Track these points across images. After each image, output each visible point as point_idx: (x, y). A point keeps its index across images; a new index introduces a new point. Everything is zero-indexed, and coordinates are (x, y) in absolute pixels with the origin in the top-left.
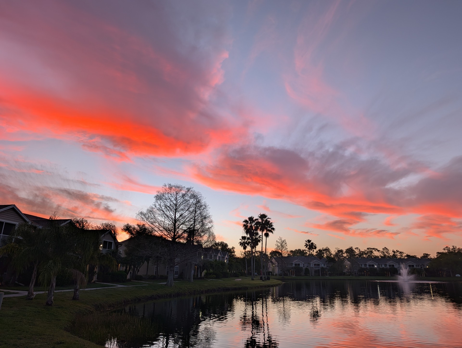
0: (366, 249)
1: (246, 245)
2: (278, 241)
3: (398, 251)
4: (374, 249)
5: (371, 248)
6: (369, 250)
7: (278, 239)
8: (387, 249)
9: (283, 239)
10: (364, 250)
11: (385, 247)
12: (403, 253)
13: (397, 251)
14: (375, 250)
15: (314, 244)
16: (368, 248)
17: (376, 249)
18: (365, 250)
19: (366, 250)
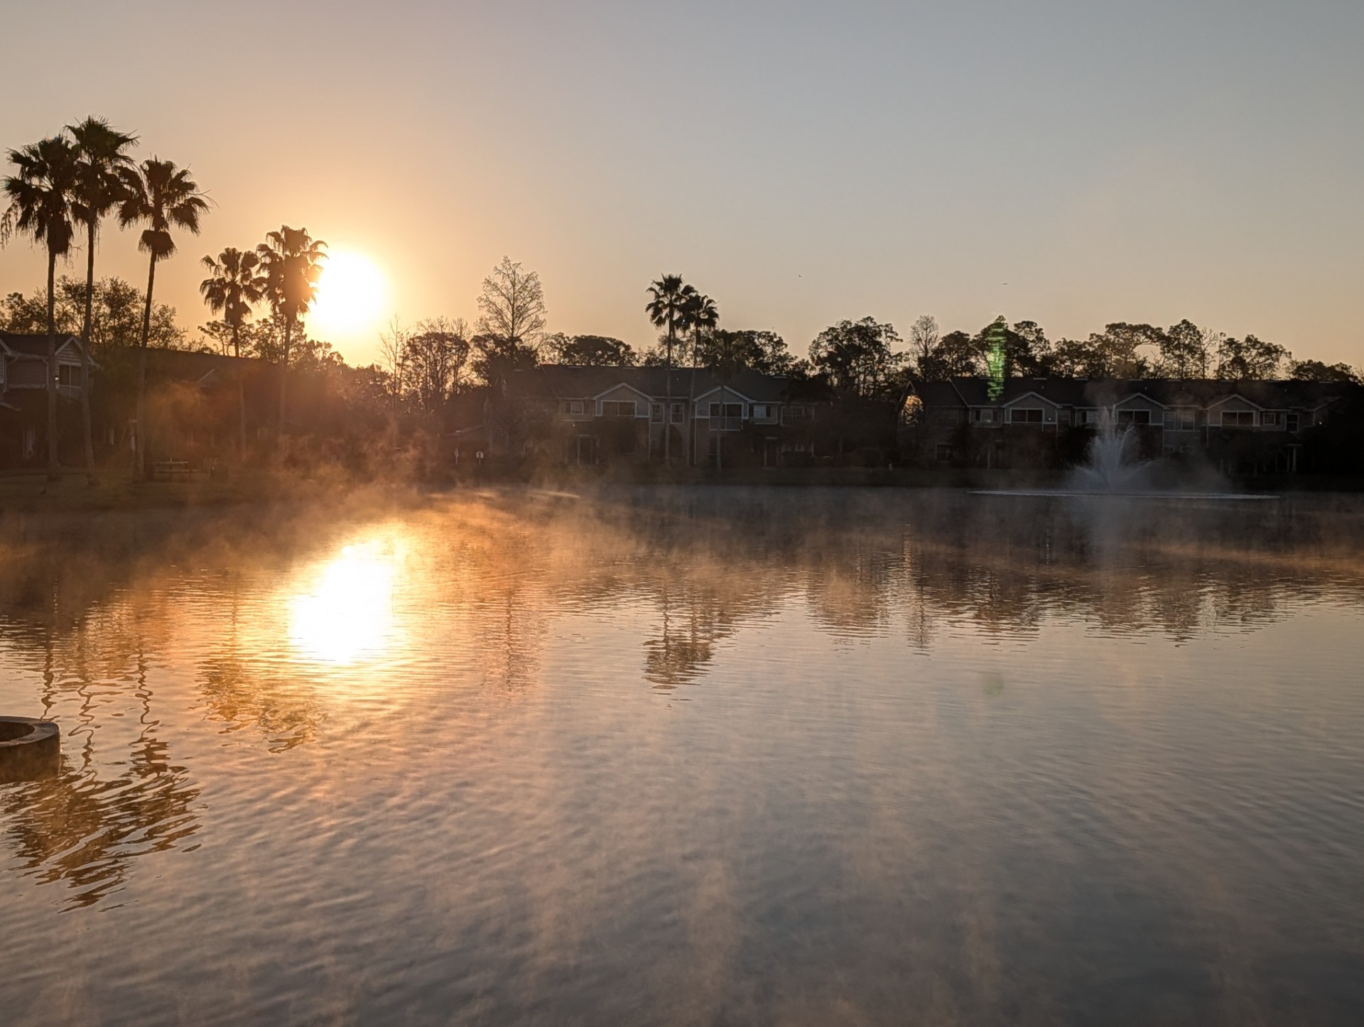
0: (1102, 331)
1: (243, 298)
2: (498, 280)
3: (1252, 342)
4: (1144, 328)
5: (1128, 324)
6: (1117, 335)
7: (496, 268)
8: (1194, 328)
9: (522, 274)
10: (1092, 335)
11: (1184, 322)
12: (1277, 351)
13: (1248, 340)
14: (1150, 337)
15: (705, 301)
16: (1112, 327)
17: (1153, 330)
18: (1098, 336)
19: (1102, 333)
